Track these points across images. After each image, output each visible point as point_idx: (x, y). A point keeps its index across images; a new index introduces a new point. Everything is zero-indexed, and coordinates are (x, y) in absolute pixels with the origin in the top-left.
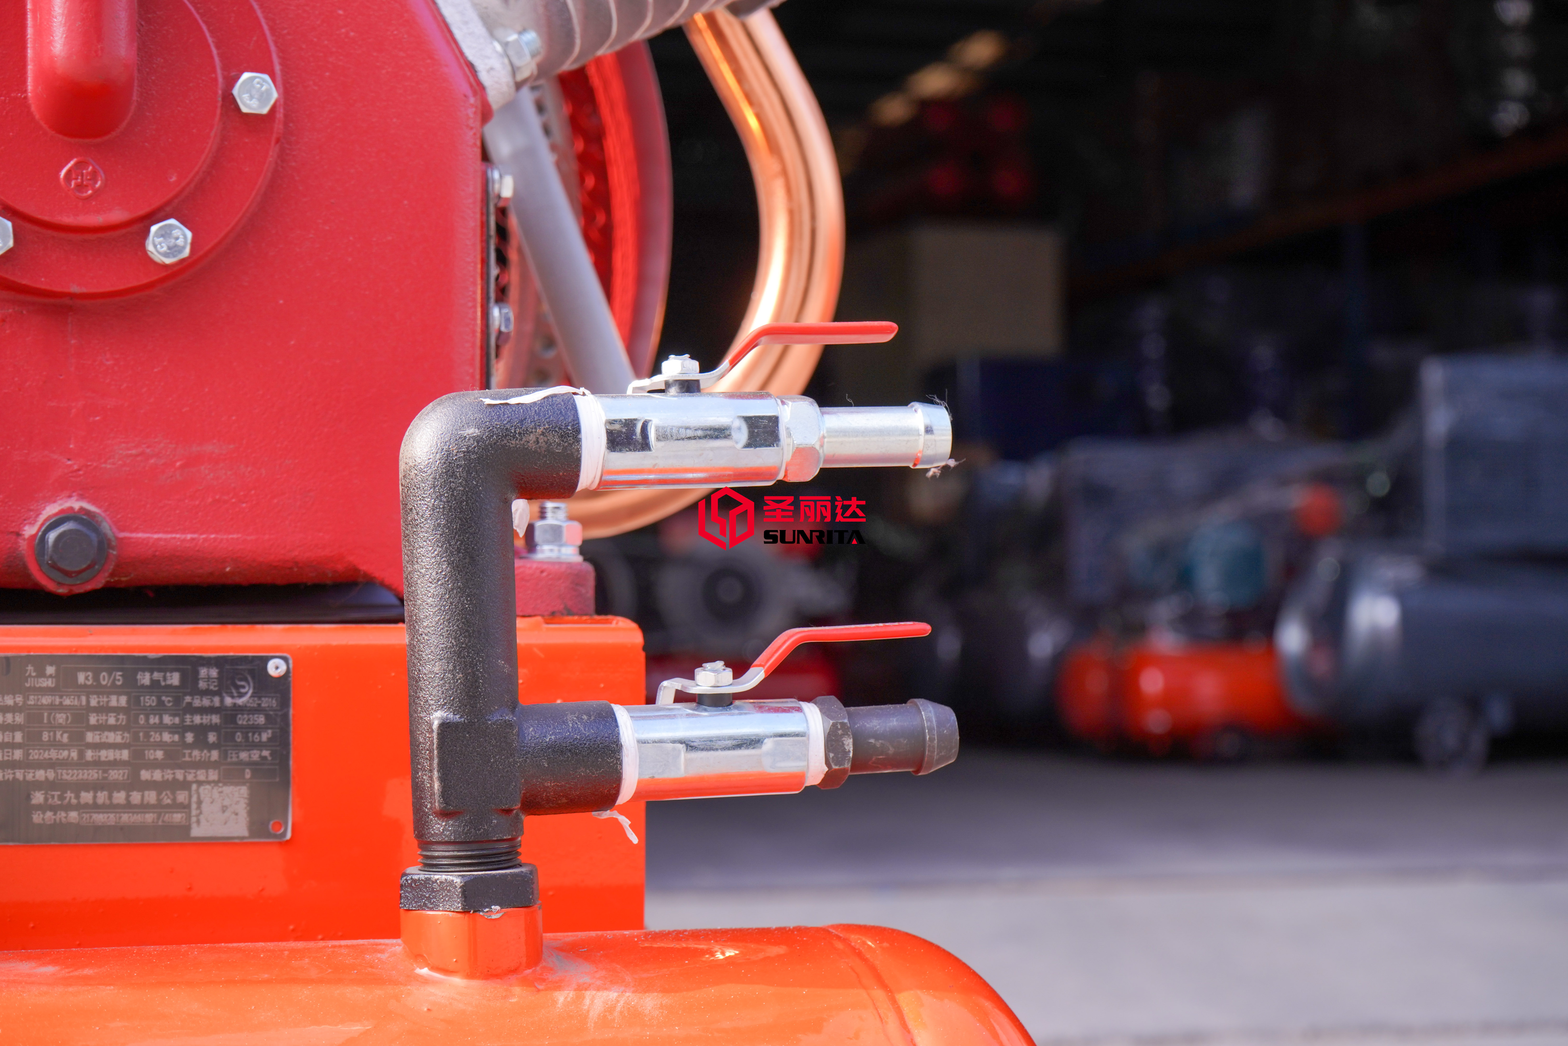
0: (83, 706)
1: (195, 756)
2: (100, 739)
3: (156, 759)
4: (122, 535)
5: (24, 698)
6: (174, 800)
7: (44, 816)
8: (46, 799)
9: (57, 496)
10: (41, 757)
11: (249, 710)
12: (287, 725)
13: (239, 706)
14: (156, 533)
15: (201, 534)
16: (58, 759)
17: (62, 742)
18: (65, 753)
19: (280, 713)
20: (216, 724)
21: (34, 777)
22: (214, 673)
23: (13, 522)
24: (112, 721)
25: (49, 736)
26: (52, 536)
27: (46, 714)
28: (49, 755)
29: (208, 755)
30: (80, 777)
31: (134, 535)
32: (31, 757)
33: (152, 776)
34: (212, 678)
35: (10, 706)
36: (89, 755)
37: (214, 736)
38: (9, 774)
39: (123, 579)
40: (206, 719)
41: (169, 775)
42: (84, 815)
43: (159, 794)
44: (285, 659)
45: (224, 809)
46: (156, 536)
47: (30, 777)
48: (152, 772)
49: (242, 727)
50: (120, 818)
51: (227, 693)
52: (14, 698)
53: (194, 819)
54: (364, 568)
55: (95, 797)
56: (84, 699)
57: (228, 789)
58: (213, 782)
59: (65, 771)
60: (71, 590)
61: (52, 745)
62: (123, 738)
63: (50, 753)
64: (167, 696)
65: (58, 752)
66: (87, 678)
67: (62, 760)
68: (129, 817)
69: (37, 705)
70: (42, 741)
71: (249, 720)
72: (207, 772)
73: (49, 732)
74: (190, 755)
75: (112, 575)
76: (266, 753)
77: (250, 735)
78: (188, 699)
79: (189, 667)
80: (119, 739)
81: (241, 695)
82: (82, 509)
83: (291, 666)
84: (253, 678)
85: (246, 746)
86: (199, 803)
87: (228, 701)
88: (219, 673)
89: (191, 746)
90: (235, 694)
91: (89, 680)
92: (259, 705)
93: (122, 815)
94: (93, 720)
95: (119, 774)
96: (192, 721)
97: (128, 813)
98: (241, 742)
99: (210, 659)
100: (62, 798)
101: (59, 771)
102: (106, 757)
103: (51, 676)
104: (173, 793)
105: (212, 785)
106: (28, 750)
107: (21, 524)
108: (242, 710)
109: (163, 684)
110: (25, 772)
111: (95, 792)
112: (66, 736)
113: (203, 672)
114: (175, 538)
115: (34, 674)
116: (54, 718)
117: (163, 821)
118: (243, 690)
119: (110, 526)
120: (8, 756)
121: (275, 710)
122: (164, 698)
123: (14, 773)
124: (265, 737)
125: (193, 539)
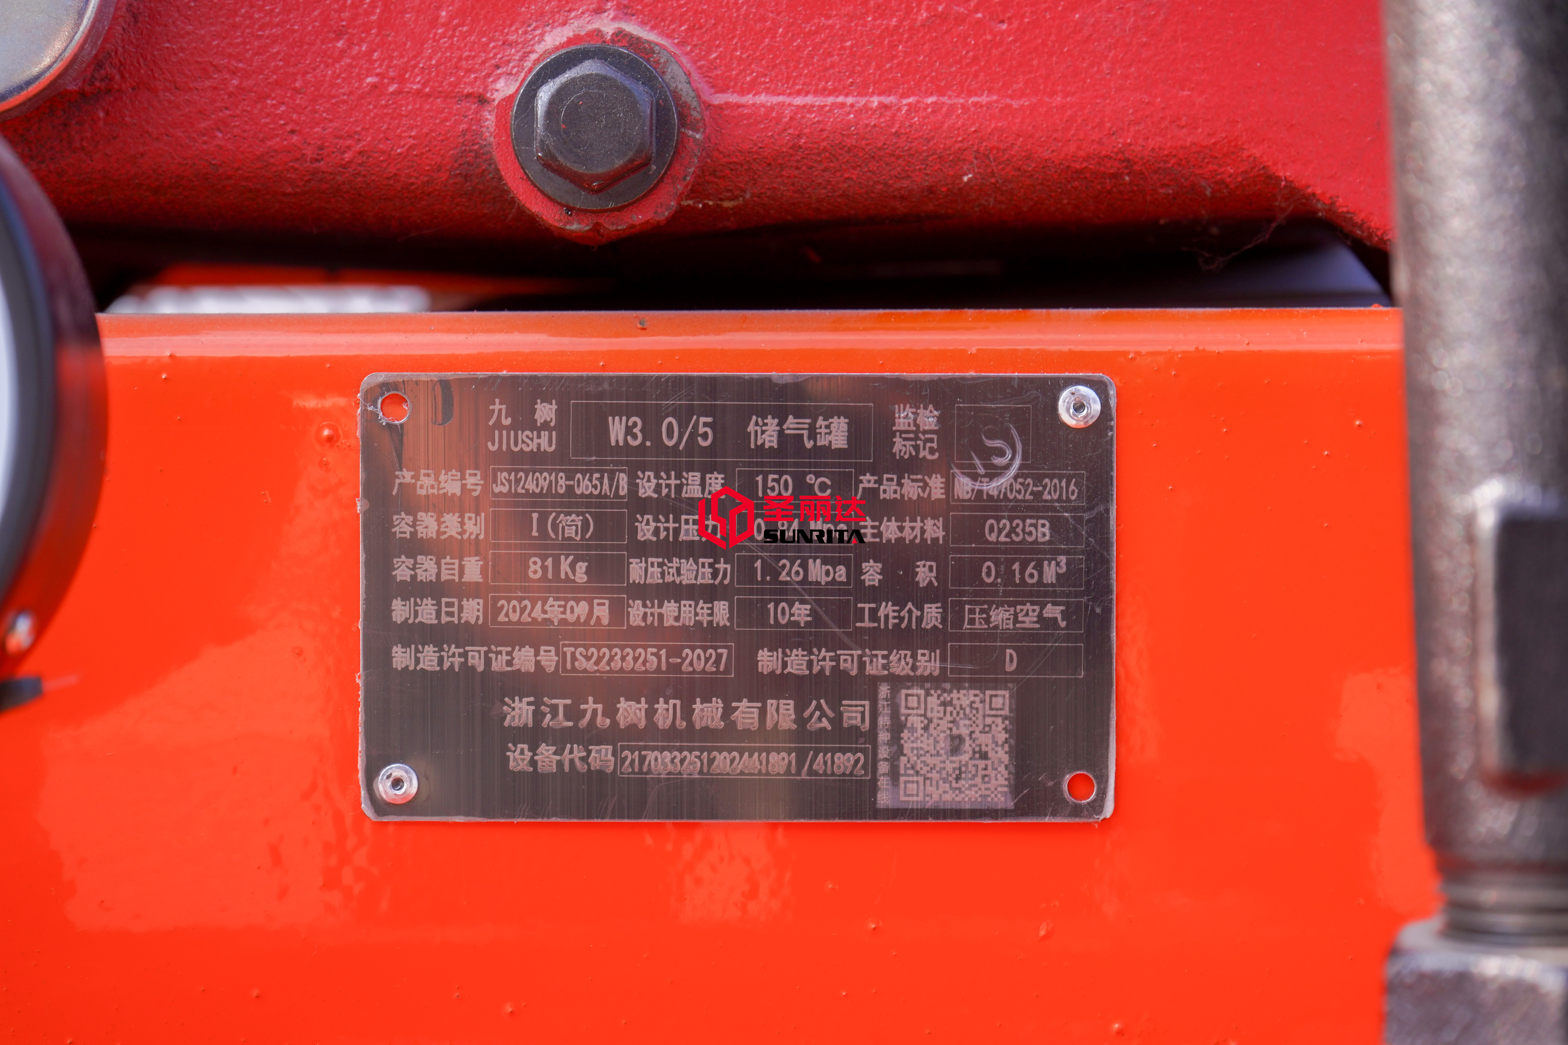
0: (623, 497)
1: (887, 617)
2: (663, 574)
3: (797, 624)
4: (719, 99)
5: (484, 477)
6: (837, 721)
7: (535, 754)
8: (538, 715)
9: (570, 11)
10: (526, 618)
11: (1014, 509)
12: (1105, 544)
13: (990, 497)
14: (799, 93)
15: (904, 96)
16: (563, 622)
17: (574, 581)
18: (582, 609)
19: (1086, 516)
20: (935, 540)
21: (509, 663)
22: (929, 419)
23: (468, 71)
24: (689, 532)
25: (544, 568)
26: (544, 95)
27: (535, 516)
28: (544, 612)
29: (916, 613)
30: (617, 664)
31: (748, 99)
32: (502, 618)
33: (785, 665)
34: (925, 432)
35: (454, 495)
36: (636, 612)
37: (931, 569)
38: (453, 655)
39: (727, 204)
40: (911, 531)
41: (824, 660)
42: (627, 753)
43: (800, 709)
44: (1100, 388)
45: (956, 744)
46: (798, 101)
47: (499, 665)
48: (785, 654)
49: (995, 549)
50: (711, 761)
51: (960, 467)
52: (463, 478)
53: (883, 767)
54: (1286, 172)
55: (651, 713)
56: (623, 479)
57: (965, 697)
58: (930, 678)
59: (581, 649)
60: (597, 227)
61: (549, 590)
62: (715, 575)
63: (547, 607)
64: (818, 475)
65: (565, 607)
66: (629, 431)
67: (573, 624)
68: (732, 761)
69: (517, 495)
70: (527, 578)
71: (1013, 530)
72: (914, 656)
73: (544, 558)
74: (874, 613)
75: (695, 191)
76: (1053, 611)
77: (1016, 566)
78: (868, 481)
79: (871, 404)
80: (705, 577)
81: (994, 473)
82: (620, 35)
83: (1113, 402)
84: (1022, 432)
85: (1006, 594)
86: (898, 727)
87: (964, 486)
88: (940, 419)
89: (875, 595)
90: (981, 471)
91: (635, 437)
92: (1037, 495)
93: (715, 753)
94: (646, 530)
95: (707, 660)
96: (879, 535)
97: (730, 750)
98: (993, 584)
99: (920, 384)
100: (574, 713)
101: (569, 650)
102: (677, 619)
103: (546, 425)
104: (835, 706)
105: (928, 685)
106: (495, 600)
107: (488, 75)
108: (997, 509)
109: (809, 444)
110: (490, 651)
111: (652, 701)
112: (582, 566)
113: (904, 417)
114: (843, 105)
115: (507, 422)
116: (555, 527)
117: (811, 772)
118: (998, 461)
119: (688, 75)
120: (449, 614)
121: (1075, 509)
122: (810, 479)
123: (465, 655)
124: (1050, 573)
125: (884, 107)
